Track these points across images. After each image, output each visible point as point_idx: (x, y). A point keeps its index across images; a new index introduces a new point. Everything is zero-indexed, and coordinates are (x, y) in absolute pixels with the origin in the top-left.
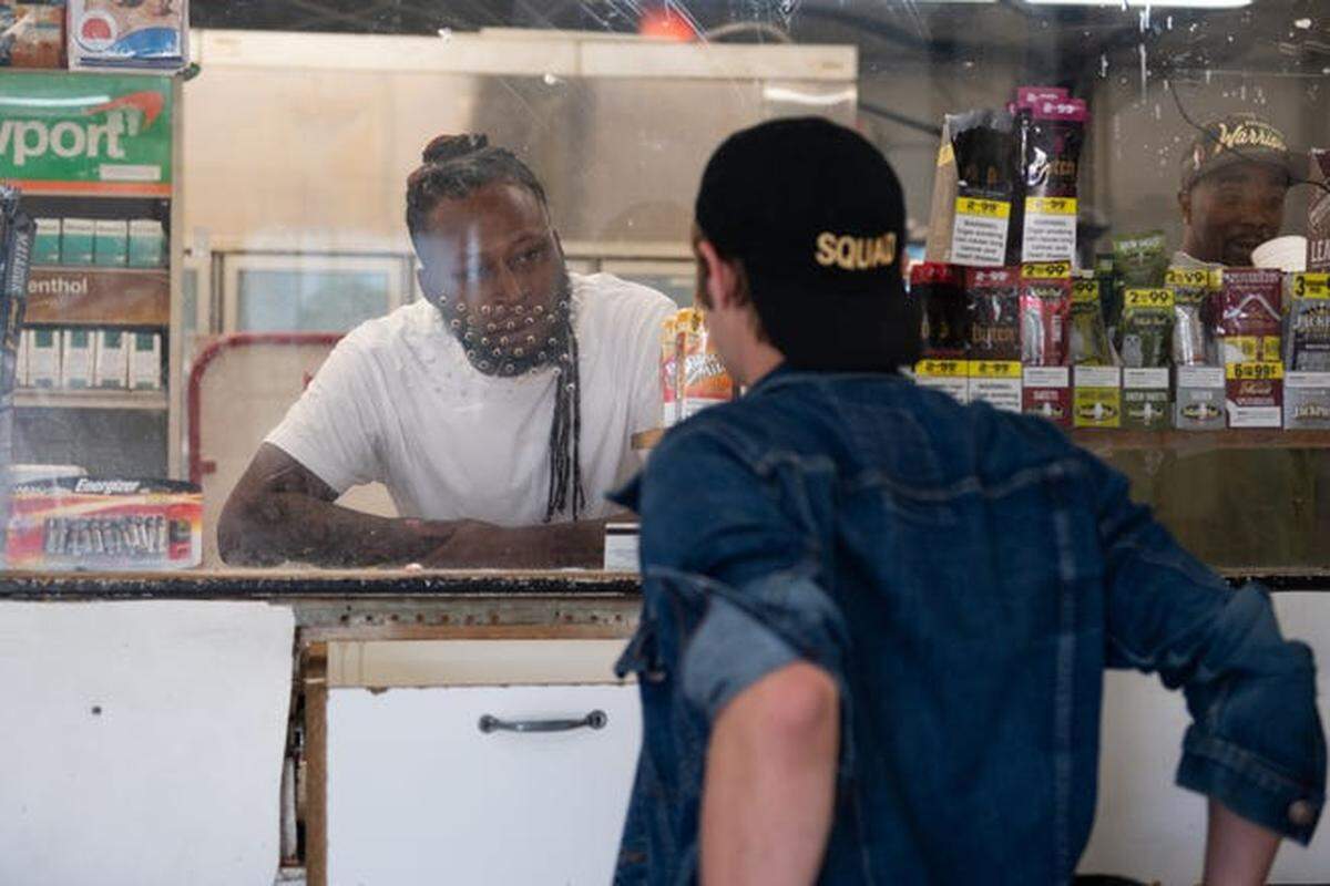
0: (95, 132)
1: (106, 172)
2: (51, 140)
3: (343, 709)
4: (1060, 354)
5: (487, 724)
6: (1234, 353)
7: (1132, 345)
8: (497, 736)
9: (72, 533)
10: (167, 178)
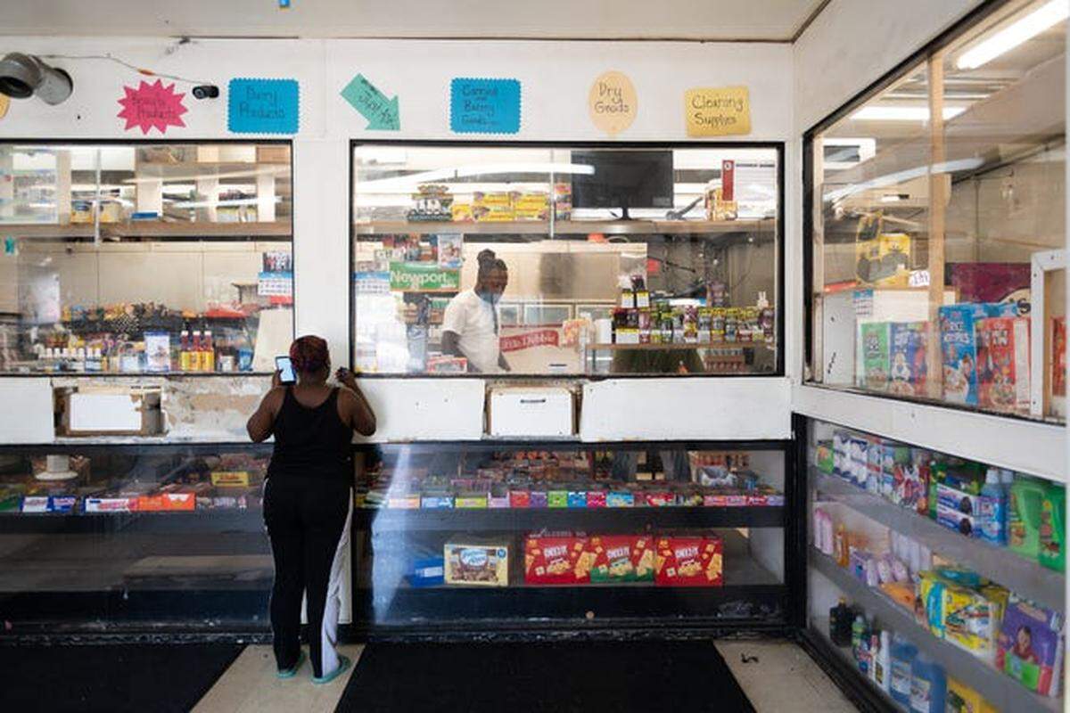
0: (440, 276)
1: (443, 286)
2: (430, 278)
3: (494, 398)
4: (647, 327)
5: (522, 401)
6: (686, 327)
7: (664, 326)
8: (525, 405)
9: (441, 365)
10: (457, 287)
